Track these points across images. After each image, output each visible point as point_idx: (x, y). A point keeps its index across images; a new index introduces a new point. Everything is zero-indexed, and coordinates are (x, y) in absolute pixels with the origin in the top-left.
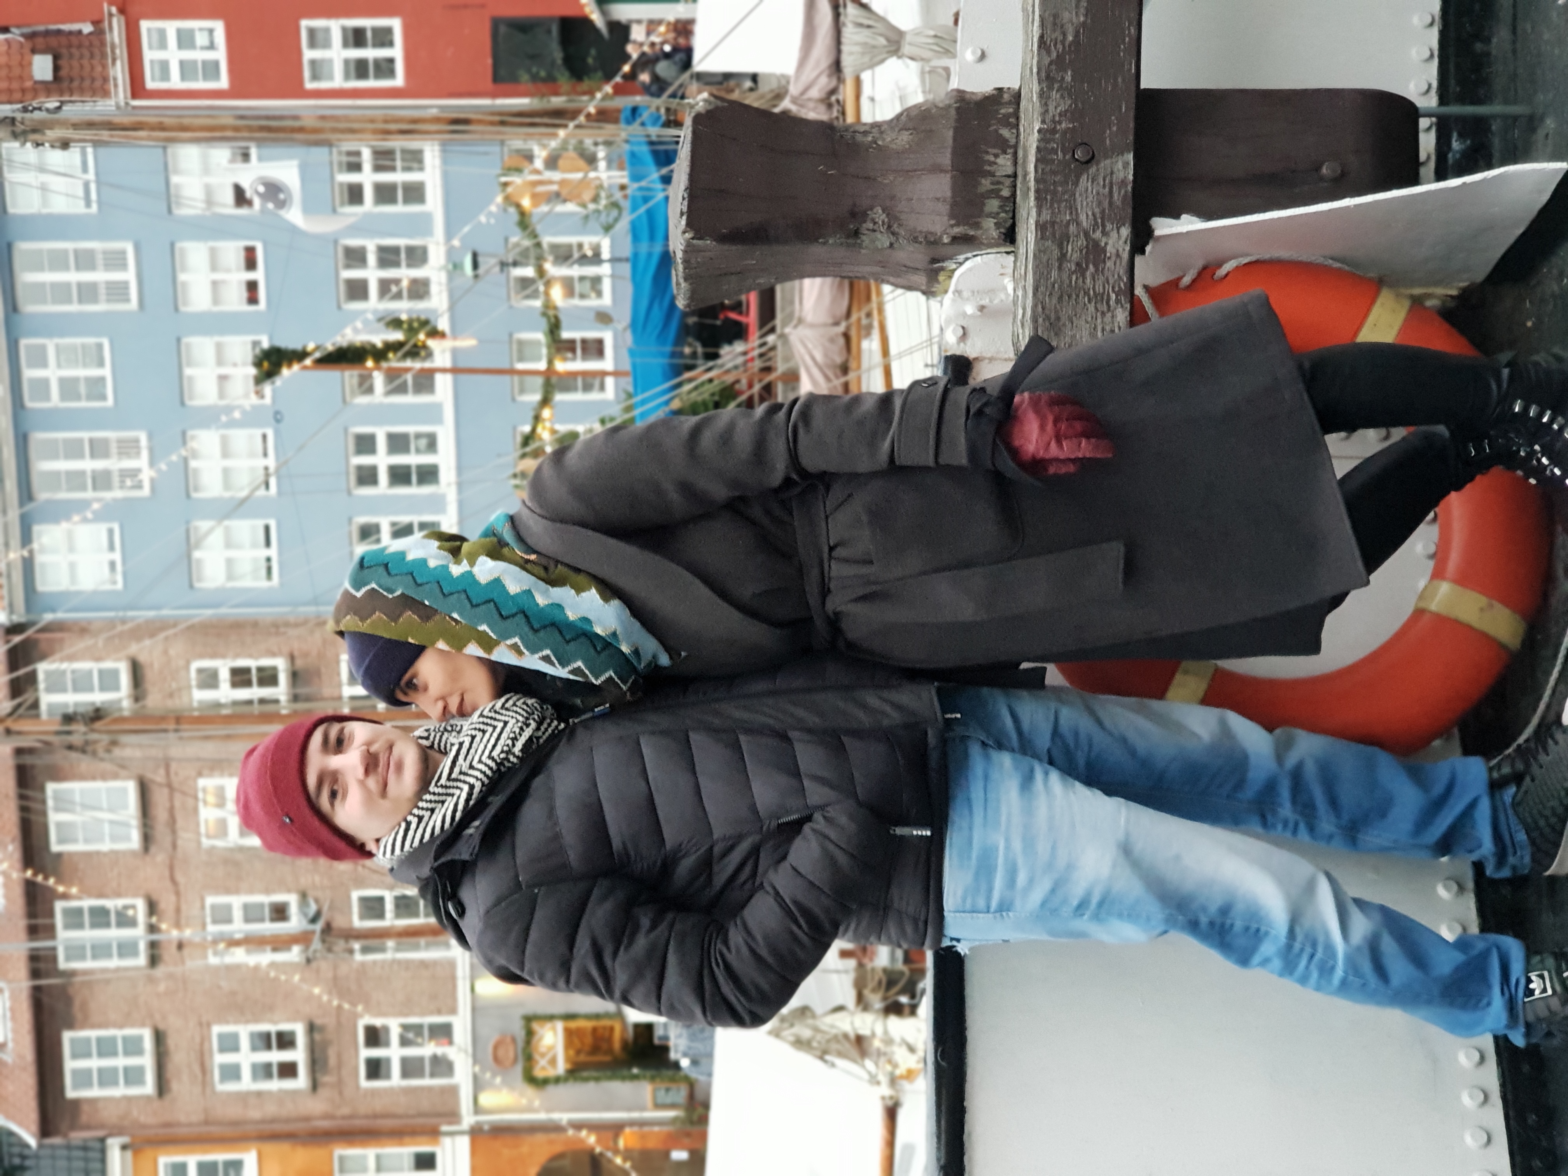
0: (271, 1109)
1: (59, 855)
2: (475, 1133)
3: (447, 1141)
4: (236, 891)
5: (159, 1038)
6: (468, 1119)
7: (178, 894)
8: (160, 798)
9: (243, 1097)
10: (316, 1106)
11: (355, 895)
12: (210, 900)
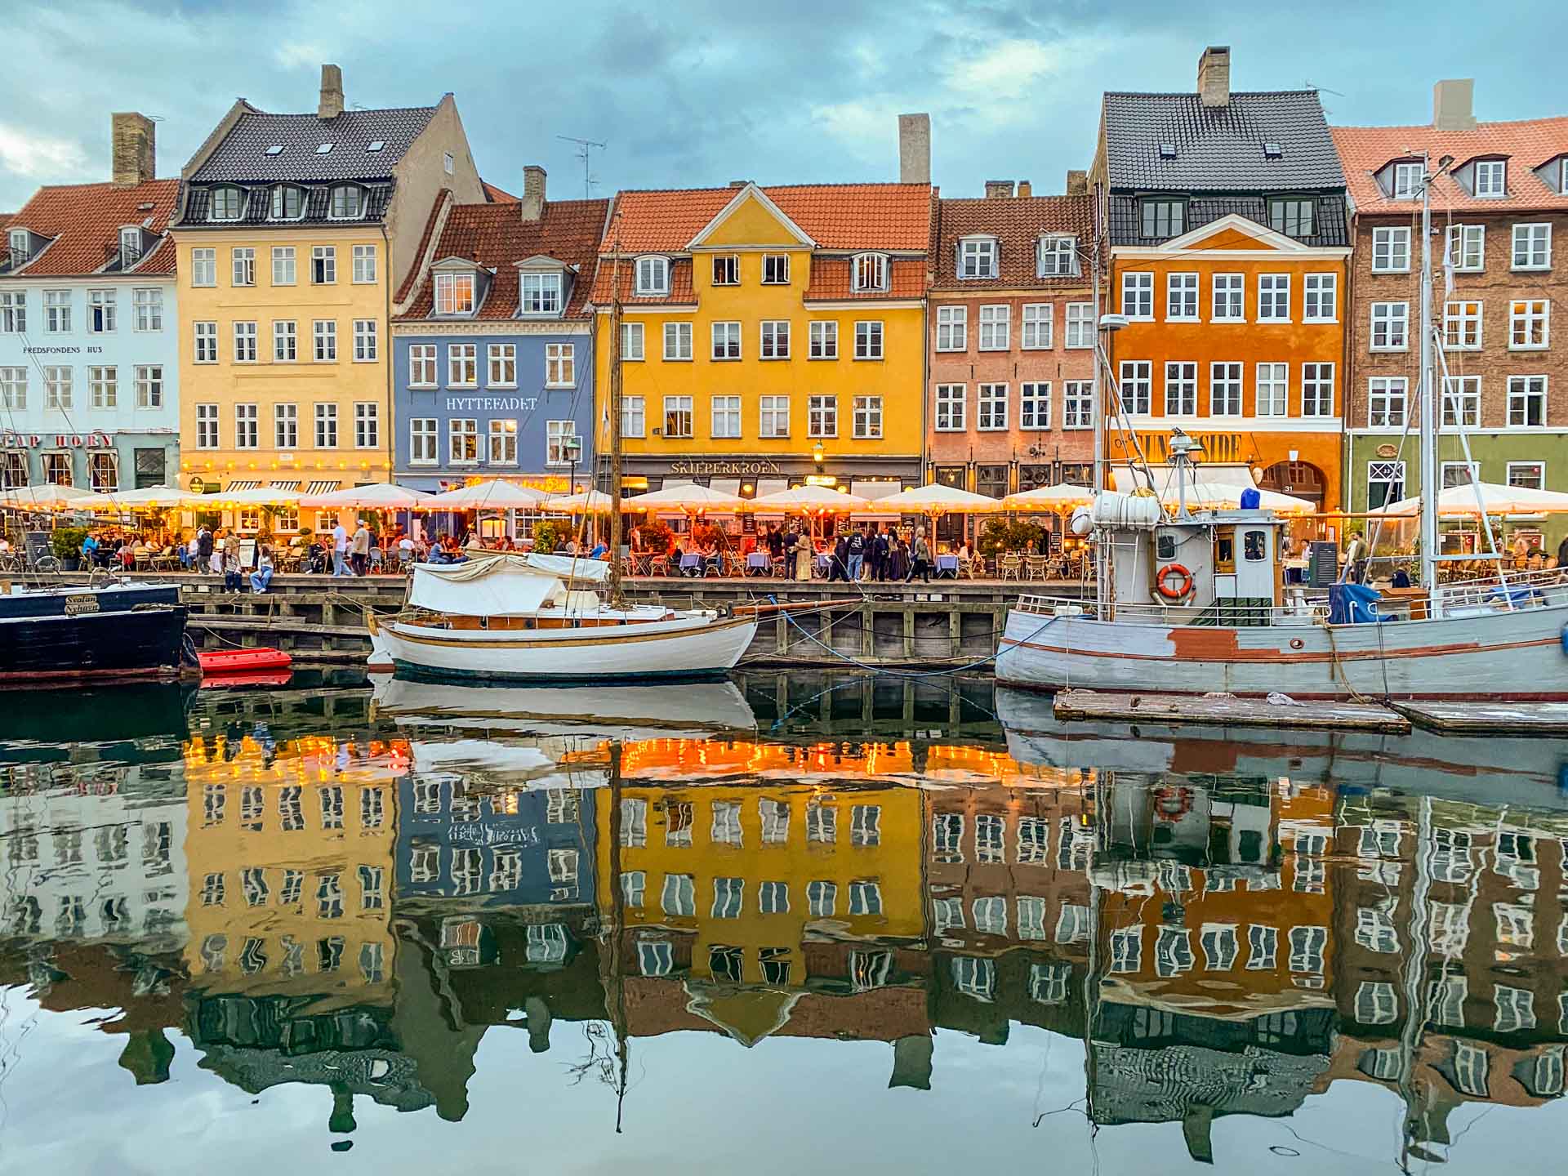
0: (1361, 331)
1: (1511, 229)
2: (1343, 435)
3: (1339, 420)
4: (1484, 318)
5: (1404, 276)
6: (1351, 432)
7: (1485, 287)
8: (1539, 280)
9: (1368, 318)
10: (1361, 352)
11: (1479, 378)
12: (1480, 304)
